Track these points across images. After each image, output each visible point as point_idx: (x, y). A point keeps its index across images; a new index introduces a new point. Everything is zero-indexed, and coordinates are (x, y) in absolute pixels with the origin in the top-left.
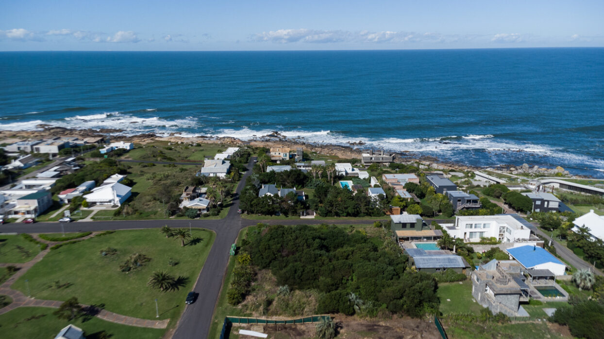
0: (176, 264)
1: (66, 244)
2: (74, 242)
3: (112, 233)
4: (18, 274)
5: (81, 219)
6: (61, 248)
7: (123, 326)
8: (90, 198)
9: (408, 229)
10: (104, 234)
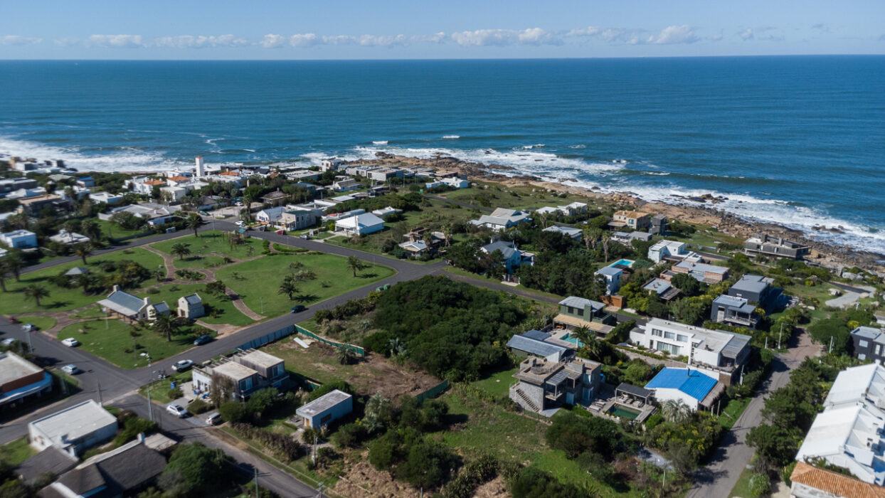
0: (327, 287)
1: (280, 254)
2: (287, 254)
3: (321, 254)
4: (230, 265)
5: (317, 239)
6: (274, 256)
7: (238, 311)
8: (340, 223)
9: (575, 316)
10: (315, 254)
